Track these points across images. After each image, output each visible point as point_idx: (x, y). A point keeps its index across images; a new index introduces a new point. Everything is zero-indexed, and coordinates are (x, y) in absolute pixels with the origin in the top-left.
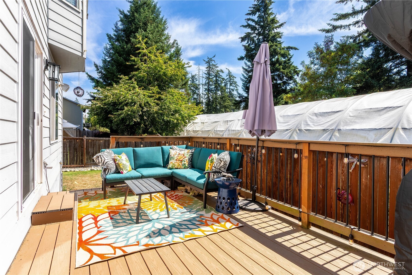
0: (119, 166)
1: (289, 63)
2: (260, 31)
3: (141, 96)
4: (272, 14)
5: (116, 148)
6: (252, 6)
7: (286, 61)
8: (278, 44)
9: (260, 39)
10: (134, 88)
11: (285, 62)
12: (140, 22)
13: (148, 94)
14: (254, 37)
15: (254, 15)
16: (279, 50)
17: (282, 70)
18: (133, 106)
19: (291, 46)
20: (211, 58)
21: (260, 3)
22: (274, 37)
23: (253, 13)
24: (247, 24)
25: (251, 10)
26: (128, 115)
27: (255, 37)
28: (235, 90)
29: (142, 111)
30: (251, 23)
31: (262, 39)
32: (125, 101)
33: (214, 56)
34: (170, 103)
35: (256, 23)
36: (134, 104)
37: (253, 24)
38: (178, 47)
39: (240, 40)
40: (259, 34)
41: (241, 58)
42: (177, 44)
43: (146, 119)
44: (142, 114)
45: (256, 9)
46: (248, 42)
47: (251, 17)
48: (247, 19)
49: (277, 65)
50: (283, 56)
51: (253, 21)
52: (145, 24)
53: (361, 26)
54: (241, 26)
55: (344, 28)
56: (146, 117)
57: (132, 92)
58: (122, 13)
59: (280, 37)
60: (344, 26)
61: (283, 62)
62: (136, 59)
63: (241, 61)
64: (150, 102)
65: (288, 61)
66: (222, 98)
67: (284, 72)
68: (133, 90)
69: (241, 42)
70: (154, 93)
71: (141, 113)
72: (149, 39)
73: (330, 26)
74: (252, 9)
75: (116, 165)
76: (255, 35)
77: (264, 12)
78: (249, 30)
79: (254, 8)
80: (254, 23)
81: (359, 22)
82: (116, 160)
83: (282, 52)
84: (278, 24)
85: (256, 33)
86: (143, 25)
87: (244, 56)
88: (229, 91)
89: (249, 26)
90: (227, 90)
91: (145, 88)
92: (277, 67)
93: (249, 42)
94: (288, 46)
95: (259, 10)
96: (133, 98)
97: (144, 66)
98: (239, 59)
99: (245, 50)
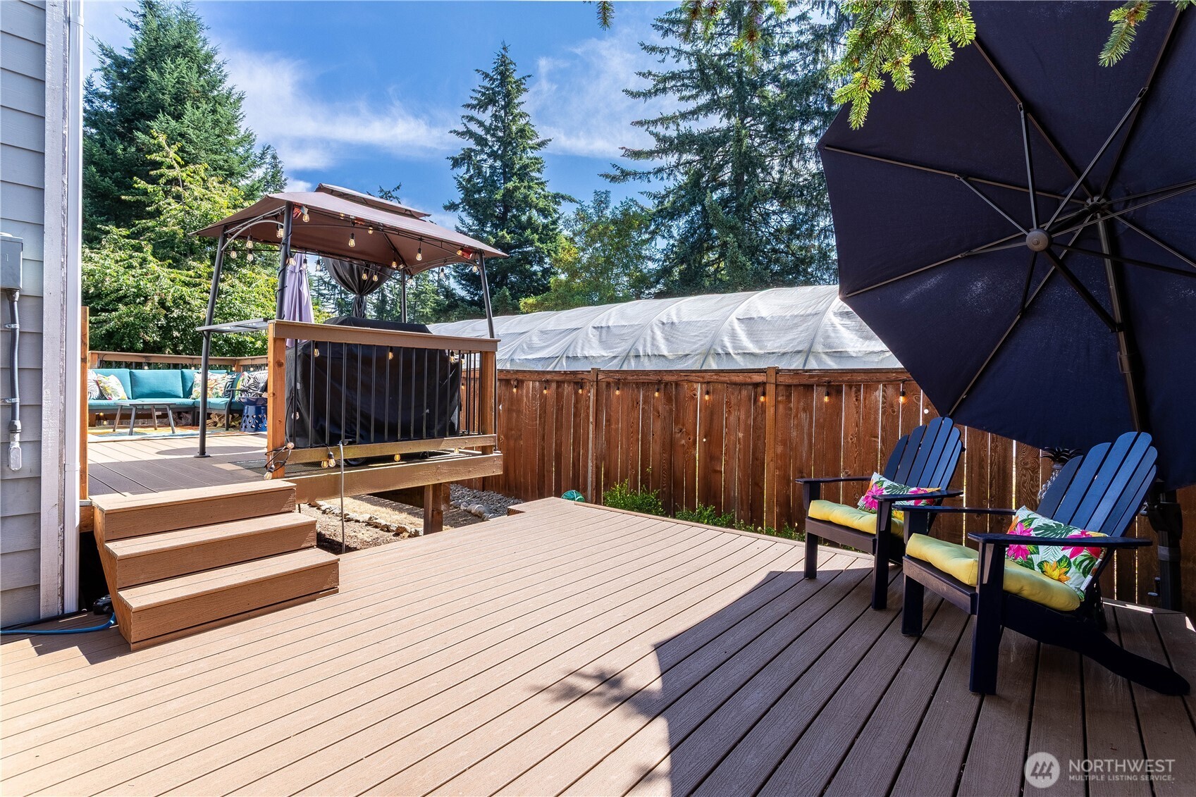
0: (106, 390)
1: (555, 229)
2: (495, 149)
3: (165, 282)
4: (522, 115)
5: (99, 368)
6: (479, 89)
7: (547, 225)
8: (536, 184)
9: (495, 167)
10: (144, 261)
11: (545, 227)
12: (163, 94)
13: (183, 278)
14: (482, 160)
15: (484, 112)
16: (535, 200)
17: (538, 244)
18: (140, 303)
19: (563, 193)
20: (389, 192)
21: (496, 87)
22: (525, 167)
23: (482, 106)
24: (465, 130)
25: (476, 98)
26: (126, 325)
27: (485, 161)
28: (451, 278)
29: (166, 316)
30: (474, 127)
31: (501, 168)
32: (118, 290)
33: (398, 188)
34: (243, 300)
35: (488, 130)
36: (142, 299)
37: (481, 132)
38: (276, 165)
39: (450, 162)
40: (493, 155)
41: (452, 207)
42: (274, 157)
43: (177, 337)
44: (168, 323)
45: (488, 100)
46: (468, 170)
47: (474, 113)
48: (467, 117)
49: (529, 232)
50: (544, 212)
51: (481, 124)
52: (179, 99)
53: (668, 178)
54: (451, 132)
55: (640, 177)
56: (179, 332)
57: (139, 271)
58: (108, 53)
59: (539, 171)
60: (640, 174)
61: (541, 228)
62: (150, 188)
63: (450, 213)
64: (187, 298)
65: (552, 224)
66: (417, 296)
67: (542, 248)
68: (141, 265)
69: (453, 168)
70: (200, 276)
71: (163, 322)
72: (190, 142)
73: (616, 168)
74: (479, 96)
75: (100, 389)
76: (485, 157)
77: (504, 108)
78: (471, 144)
79: (483, 94)
80: (481, 129)
81: (663, 170)
82: (99, 382)
83: (541, 205)
84: (536, 141)
85: (486, 153)
86: (171, 100)
87: (458, 201)
88: (437, 278)
89: (470, 134)
90: (431, 275)
91: (177, 264)
92: (527, 237)
93: (472, 172)
94: (555, 192)
95: (492, 101)
96: (140, 285)
97: (173, 208)
98: (447, 208)
99: (459, 188)
